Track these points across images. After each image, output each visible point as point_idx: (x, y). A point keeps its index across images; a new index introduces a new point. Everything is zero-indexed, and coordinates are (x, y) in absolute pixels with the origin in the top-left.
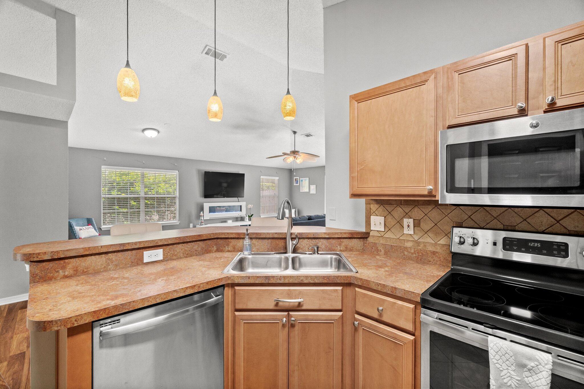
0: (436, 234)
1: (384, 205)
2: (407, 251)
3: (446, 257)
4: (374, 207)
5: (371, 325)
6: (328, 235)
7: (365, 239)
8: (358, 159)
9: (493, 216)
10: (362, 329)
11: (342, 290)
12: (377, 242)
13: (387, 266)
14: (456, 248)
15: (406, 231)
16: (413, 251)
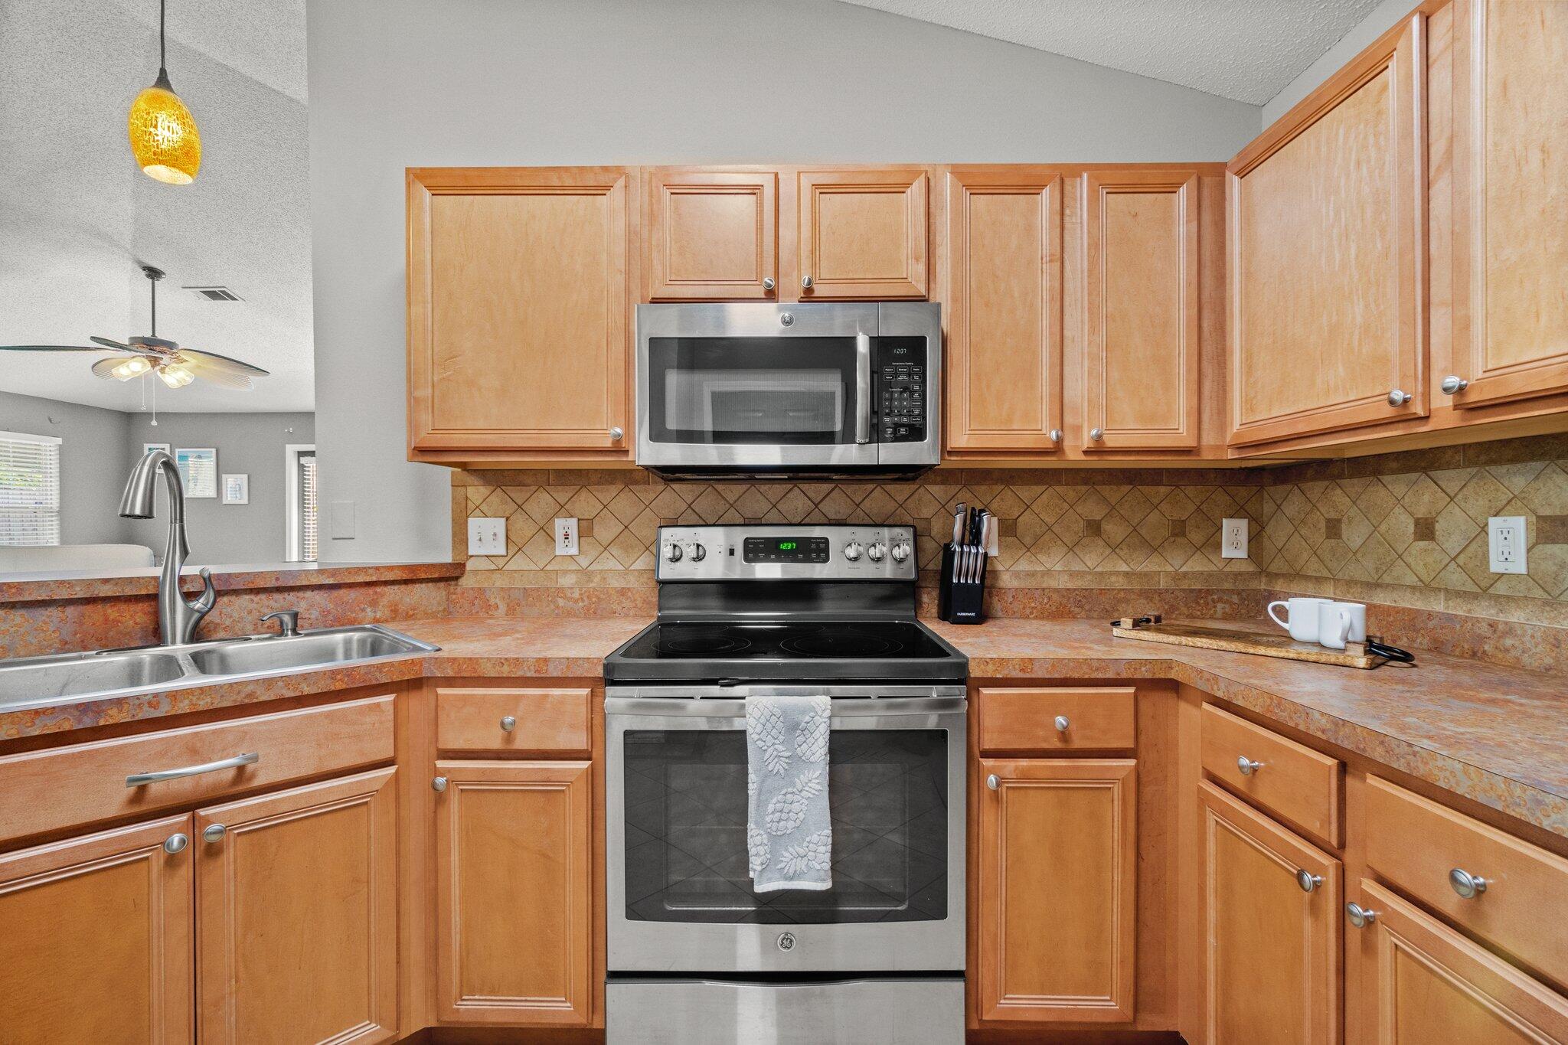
0: (627, 549)
1: (503, 488)
2: (564, 597)
3: (647, 597)
4: (477, 492)
5: (483, 771)
6: (333, 576)
7: (453, 583)
8: (433, 349)
9: (728, 502)
10: (457, 792)
11: (395, 703)
12: (486, 585)
13: (518, 632)
14: (667, 572)
15: (560, 550)
16: (576, 595)
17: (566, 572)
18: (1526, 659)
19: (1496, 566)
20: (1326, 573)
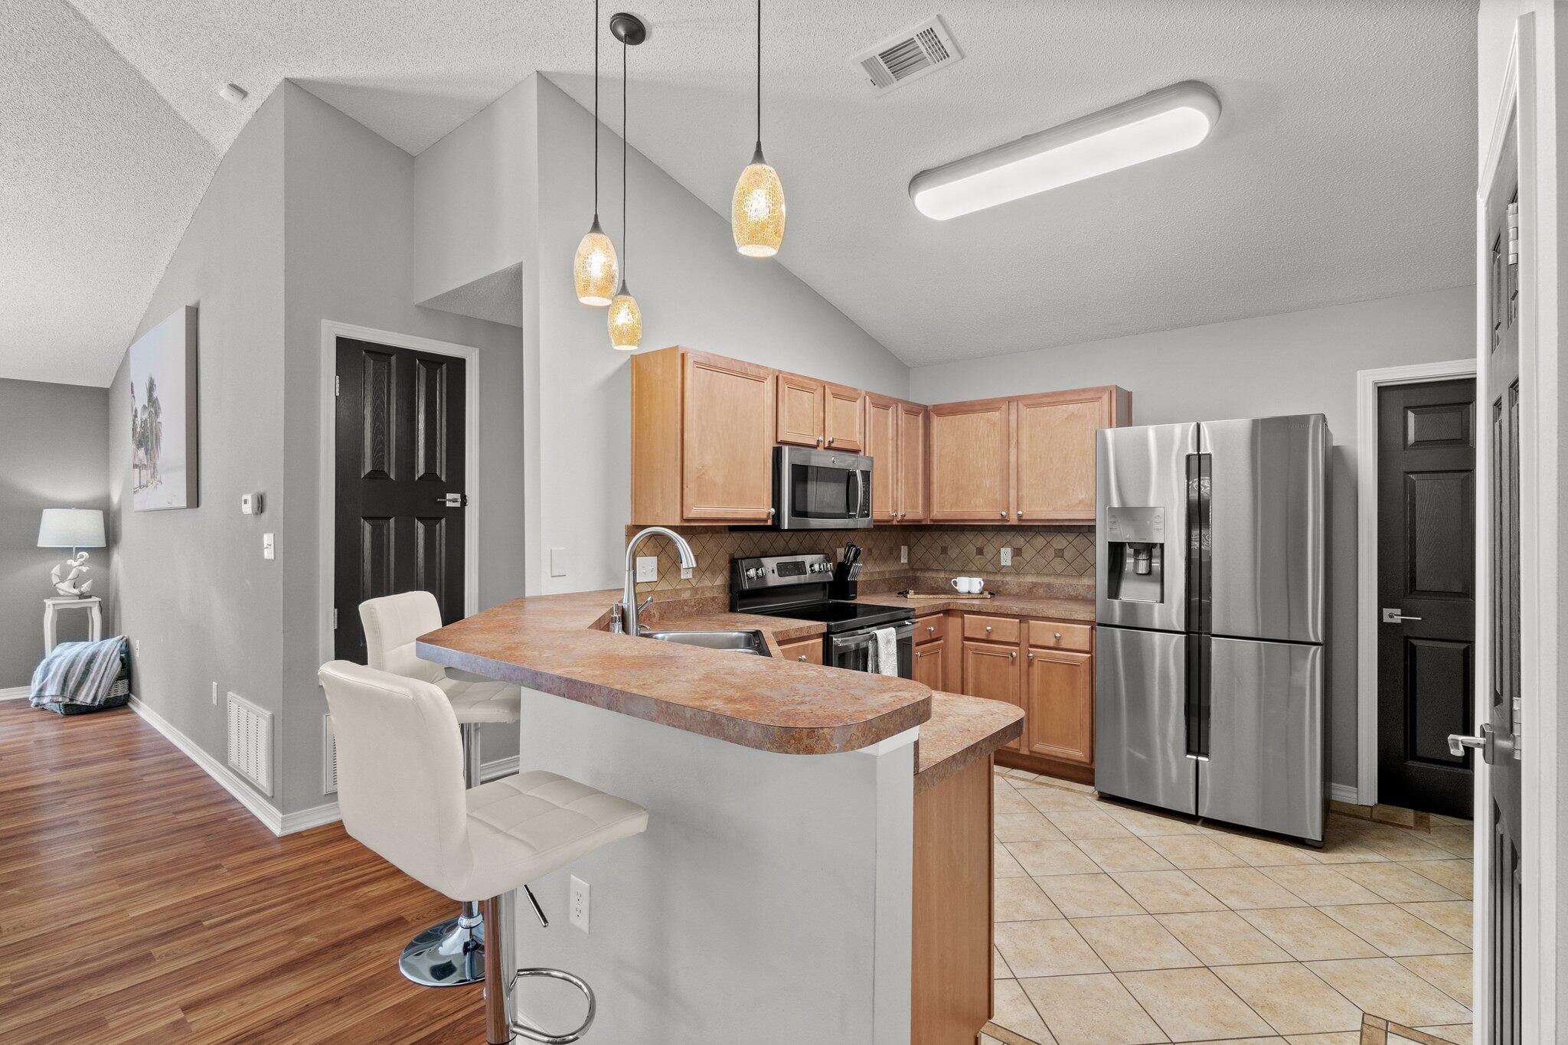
2: (687, 605)
3: (724, 601)
15: (684, 575)
16: (693, 603)
17: (685, 590)
18: (1012, 591)
19: (1003, 564)
20: (941, 568)
